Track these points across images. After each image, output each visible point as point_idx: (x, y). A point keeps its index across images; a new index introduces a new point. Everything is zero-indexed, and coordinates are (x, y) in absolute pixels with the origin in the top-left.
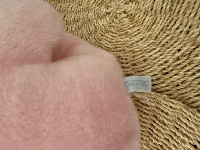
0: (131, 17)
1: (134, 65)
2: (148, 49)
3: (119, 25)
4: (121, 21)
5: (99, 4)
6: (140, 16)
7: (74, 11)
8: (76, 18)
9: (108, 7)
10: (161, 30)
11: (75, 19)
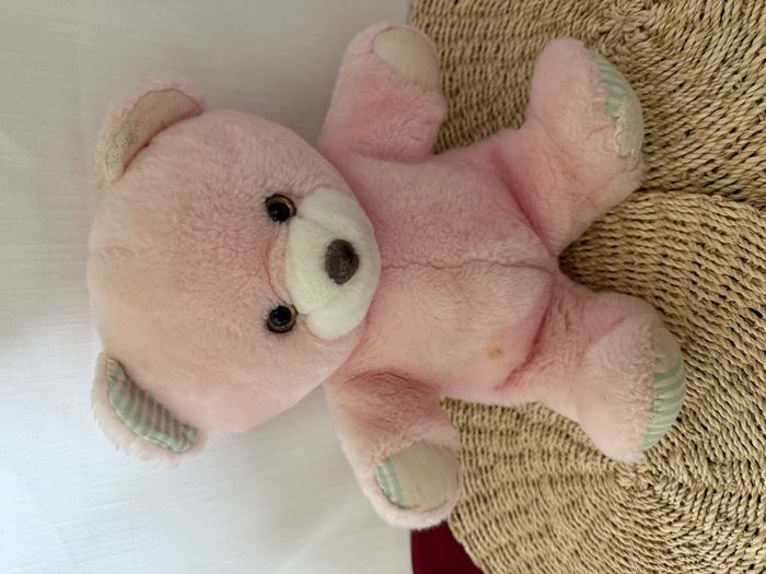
0: (657, 38)
1: (664, 147)
2: (695, 106)
3: (629, 59)
4: (634, 49)
5: (582, 14)
6: (675, 34)
7: (520, 34)
8: (527, 52)
9: (602, 19)
10: (723, 61)
11: (523, 53)
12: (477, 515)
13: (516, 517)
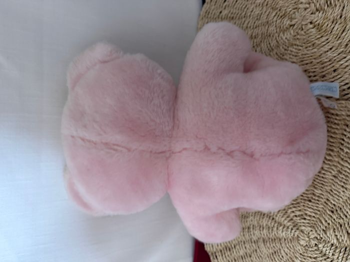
0: (319, 27)
1: (323, 77)
2: (338, 58)
3: (305, 37)
4: (307, 32)
5: (281, 17)
6: (328, 25)
7: (250, 27)
9: (291, 19)
11: (252, 35)
12: (225, 257)
13: (245, 258)
